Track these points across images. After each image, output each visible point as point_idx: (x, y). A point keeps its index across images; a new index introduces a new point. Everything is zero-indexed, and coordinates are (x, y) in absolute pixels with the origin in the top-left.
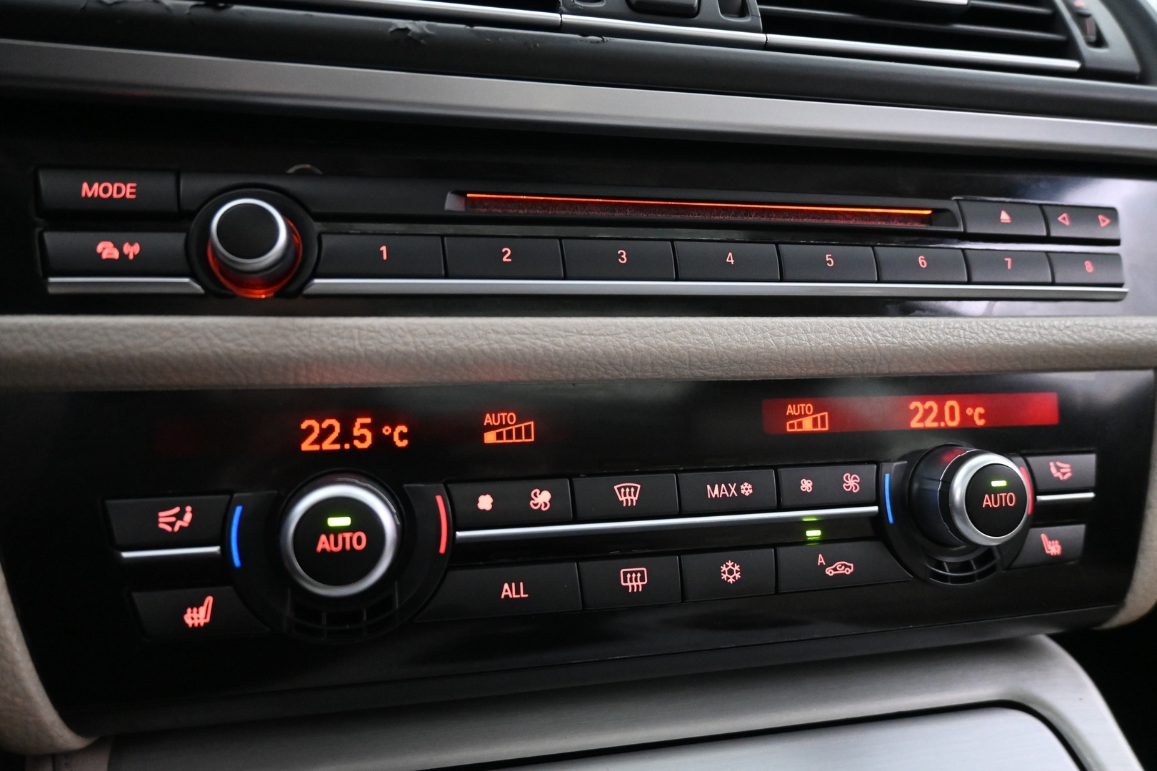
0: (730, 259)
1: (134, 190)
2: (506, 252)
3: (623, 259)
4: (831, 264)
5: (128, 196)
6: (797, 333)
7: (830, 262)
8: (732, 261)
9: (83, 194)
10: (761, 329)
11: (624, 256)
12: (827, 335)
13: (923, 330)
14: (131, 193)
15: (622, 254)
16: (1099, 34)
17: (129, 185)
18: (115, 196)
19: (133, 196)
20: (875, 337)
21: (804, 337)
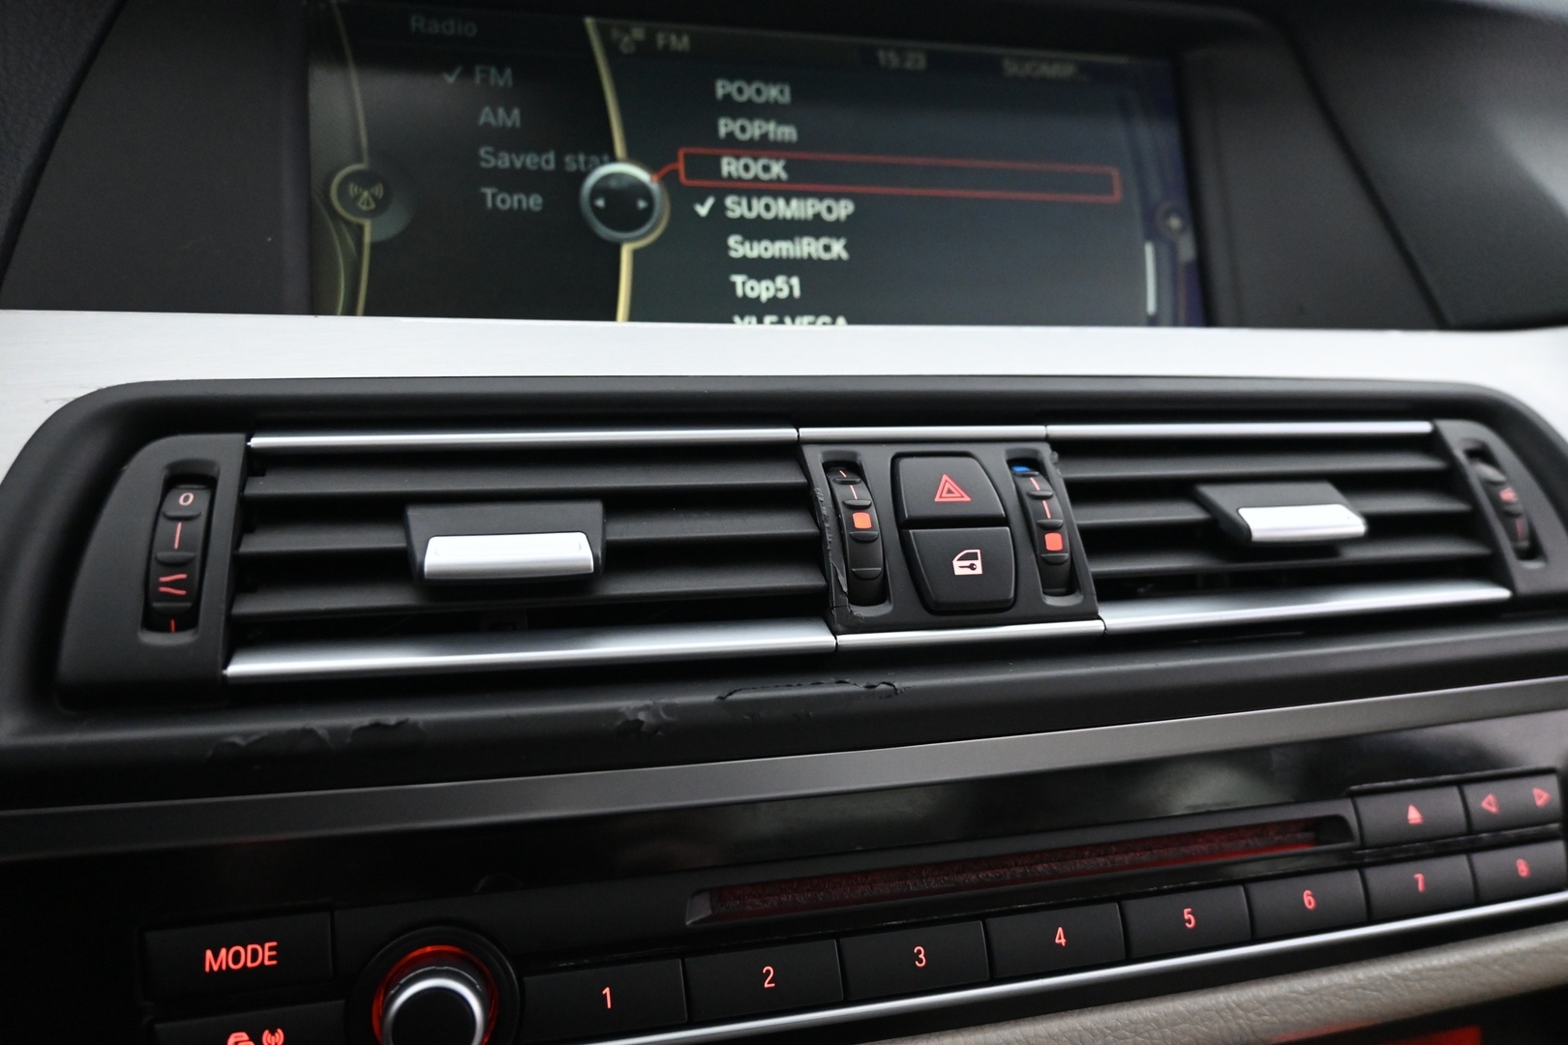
0: (1060, 938)
1: (274, 953)
2: (768, 972)
3: (921, 961)
4: (1190, 923)
5: (267, 963)
6: (1148, 1031)
7: (1189, 922)
8: (1063, 941)
9: (207, 969)
10: (1102, 1032)
11: (922, 956)
12: (1186, 1026)
13: (1310, 998)
14: (271, 958)
15: (919, 952)
16: (1533, 537)
17: (267, 945)
18: (249, 964)
19: (274, 962)
20: (1248, 1019)
21: (1155, 1034)
